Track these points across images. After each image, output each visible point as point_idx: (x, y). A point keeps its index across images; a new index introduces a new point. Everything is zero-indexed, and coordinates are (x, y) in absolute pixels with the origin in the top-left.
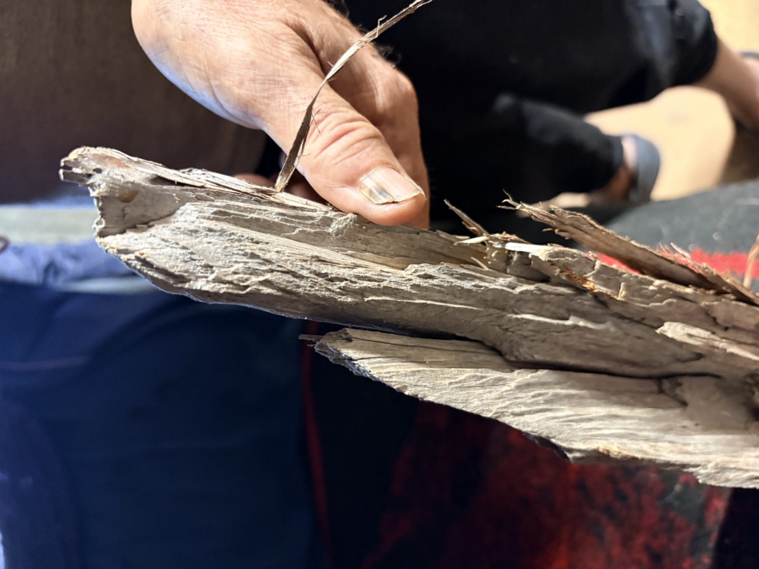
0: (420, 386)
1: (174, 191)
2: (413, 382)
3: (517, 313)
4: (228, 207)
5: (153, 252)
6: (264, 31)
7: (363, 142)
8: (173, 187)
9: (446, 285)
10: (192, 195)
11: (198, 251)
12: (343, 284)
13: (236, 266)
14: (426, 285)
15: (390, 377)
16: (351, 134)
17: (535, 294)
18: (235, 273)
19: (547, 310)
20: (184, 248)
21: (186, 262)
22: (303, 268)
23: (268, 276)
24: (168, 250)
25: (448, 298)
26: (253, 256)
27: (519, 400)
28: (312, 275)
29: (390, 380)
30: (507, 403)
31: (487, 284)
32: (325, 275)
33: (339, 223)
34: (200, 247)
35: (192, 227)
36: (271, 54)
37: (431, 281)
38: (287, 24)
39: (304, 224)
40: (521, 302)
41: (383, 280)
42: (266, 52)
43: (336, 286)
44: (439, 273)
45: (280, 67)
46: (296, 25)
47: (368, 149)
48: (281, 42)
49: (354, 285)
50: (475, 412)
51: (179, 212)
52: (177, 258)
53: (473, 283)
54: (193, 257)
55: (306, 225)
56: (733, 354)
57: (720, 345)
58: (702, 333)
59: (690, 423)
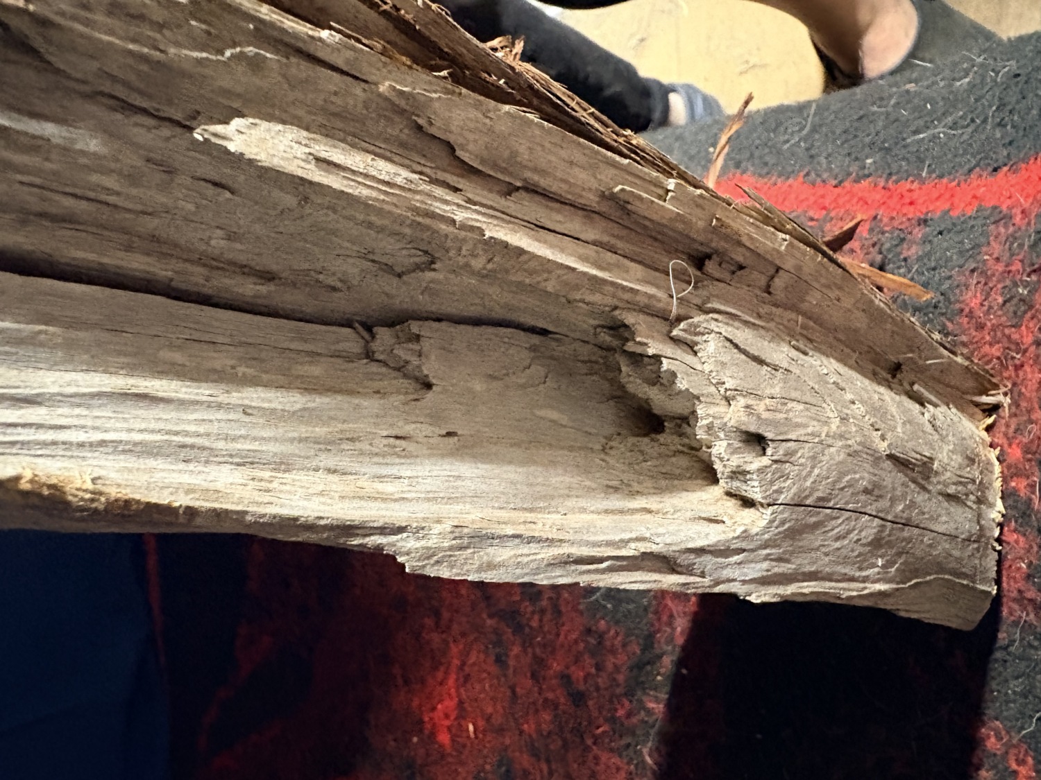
56: (506, 245)
57: (460, 216)
58: (384, 169)
59: (427, 430)
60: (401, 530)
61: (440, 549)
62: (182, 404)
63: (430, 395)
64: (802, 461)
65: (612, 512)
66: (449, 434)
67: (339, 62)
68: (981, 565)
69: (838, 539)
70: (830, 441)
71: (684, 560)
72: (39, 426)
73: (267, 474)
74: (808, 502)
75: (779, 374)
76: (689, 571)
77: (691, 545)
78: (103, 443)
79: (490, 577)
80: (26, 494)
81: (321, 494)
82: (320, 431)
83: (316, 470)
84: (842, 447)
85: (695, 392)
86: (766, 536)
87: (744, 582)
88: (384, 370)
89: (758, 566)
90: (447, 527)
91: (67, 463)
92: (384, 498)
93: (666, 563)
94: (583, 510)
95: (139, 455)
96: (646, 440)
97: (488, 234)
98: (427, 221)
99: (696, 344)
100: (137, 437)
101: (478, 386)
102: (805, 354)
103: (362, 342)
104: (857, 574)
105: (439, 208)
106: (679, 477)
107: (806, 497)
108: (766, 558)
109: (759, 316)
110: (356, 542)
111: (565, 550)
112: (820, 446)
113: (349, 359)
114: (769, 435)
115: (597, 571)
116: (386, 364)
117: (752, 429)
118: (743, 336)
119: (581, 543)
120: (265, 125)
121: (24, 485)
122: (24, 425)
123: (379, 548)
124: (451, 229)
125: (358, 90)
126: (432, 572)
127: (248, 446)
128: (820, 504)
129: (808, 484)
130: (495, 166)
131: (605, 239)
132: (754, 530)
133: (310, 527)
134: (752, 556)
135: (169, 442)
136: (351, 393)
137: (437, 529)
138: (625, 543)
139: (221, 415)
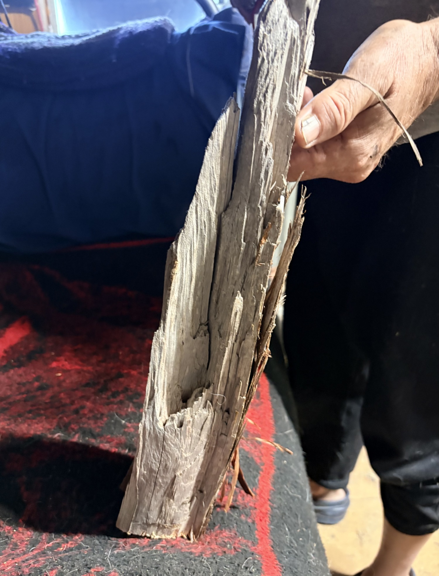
0: (213, 148)
1: (304, 18)
2: (214, 144)
3: (247, 209)
4: (297, 46)
5: (276, 5)
6: (389, 72)
7: (334, 117)
8: (305, 17)
9: (262, 162)
10: (302, 28)
11: (277, 27)
12: (263, 101)
13: (270, 46)
14: (262, 150)
15: (217, 130)
16: (338, 111)
17: (258, 217)
18: (268, 44)
19: (249, 229)
20: (278, 20)
21: (272, 21)
22: (270, 79)
23: (266, 61)
24: (277, 13)
25: (256, 165)
26: (275, 53)
27: (203, 212)
28: (267, 85)
29: (216, 130)
30: (202, 203)
31: (262, 188)
32: (266, 91)
33: (292, 107)
34: (279, 28)
35: (288, 26)
36: (378, 73)
37: (264, 153)
38: (393, 84)
39: (290, 88)
40: (253, 210)
41: (264, 125)
42: (378, 71)
43: (261, 98)
44: (268, 158)
45: (371, 77)
46: (393, 88)
47: (329, 119)
48: (384, 80)
49: (262, 108)
50: (199, 181)
51: (294, 21)
52: (274, 17)
53: (263, 179)
54: (274, 25)
55: (290, 89)
56: (225, 352)
57: (230, 342)
58: (237, 325)
59: (184, 337)
60: (164, 330)
61: (159, 339)
62: (190, 287)
63: (192, 339)
64: (175, 440)
65: (164, 385)
66: (183, 343)
67: (256, 316)
68: (138, 525)
69: (154, 455)
70: (180, 451)
71: (152, 402)
72: (186, 263)
73: (176, 303)
74: (164, 442)
75: (198, 436)
76: (149, 404)
77: (156, 404)
78: (183, 273)
79: (152, 351)
80: (174, 262)
81: (172, 314)
82: (184, 314)
83: (177, 313)
84: (179, 456)
85: (193, 406)
86: (156, 428)
87: (145, 421)
88: (198, 328)
89: (149, 426)
90: (164, 341)
91: (179, 269)
92: (170, 327)
93: (152, 398)
94: (165, 376)
95: (181, 280)
96: (180, 398)
97: (227, 348)
98: (228, 334)
99: (206, 408)
100: (184, 279)
101: (194, 351)
102: (204, 448)
103: (204, 323)
104: (143, 463)
105: (231, 337)
106: (171, 407)
107: (166, 442)
108: (150, 429)
109: (214, 431)
110: (162, 321)
111: (157, 370)
112: (179, 447)
113: (200, 320)
114: (183, 428)
115: (151, 378)
116: (199, 328)
117: (184, 423)
118: (208, 423)
119: (158, 374)
120: (242, 303)
121: (176, 262)
122: (186, 261)
123: (160, 326)
124: (227, 340)
125: (252, 320)
126: (154, 338)
127: (182, 299)
128: (164, 447)
129: (169, 442)
130: (242, 350)
131: (230, 380)
132: (158, 424)
133: (166, 312)
134: (151, 424)
135: (183, 285)
136: (192, 320)
137: (164, 339)
138: (157, 385)
139: (188, 294)
